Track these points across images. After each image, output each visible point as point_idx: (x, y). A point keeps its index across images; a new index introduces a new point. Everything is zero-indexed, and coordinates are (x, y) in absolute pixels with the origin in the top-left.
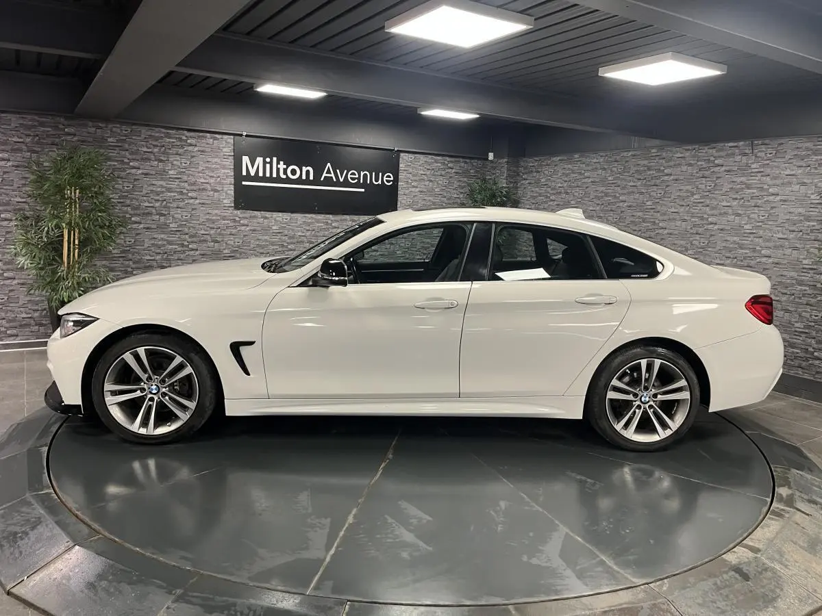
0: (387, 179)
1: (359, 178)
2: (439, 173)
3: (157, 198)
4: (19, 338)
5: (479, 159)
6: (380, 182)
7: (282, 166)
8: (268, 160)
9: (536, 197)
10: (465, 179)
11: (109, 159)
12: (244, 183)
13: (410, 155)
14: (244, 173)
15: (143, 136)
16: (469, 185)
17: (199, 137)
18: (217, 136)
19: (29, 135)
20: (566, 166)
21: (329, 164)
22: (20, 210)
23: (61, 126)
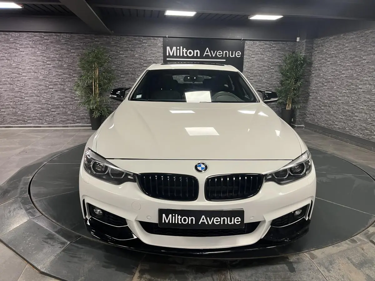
0: (238, 54)
1: (223, 55)
2: (267, 50)
3: (131, 67)
4: (81, 123)
5: (291, 41)
6: (234, 56)
7: (185, 50)
8: (178, 48)
9: (321, 60)
10: (283, 53)
11: (112, 51)
12: (167, 59)
13: (251, 42)
14: (168, 54)
15: (125, 40)
16: (285, 55)
17: (148, 39)
18: (156, 38)
19: (81, 43)
20: (336, 42)
21: (207, 48)
22: (80, 73)
23: (93, 38)
